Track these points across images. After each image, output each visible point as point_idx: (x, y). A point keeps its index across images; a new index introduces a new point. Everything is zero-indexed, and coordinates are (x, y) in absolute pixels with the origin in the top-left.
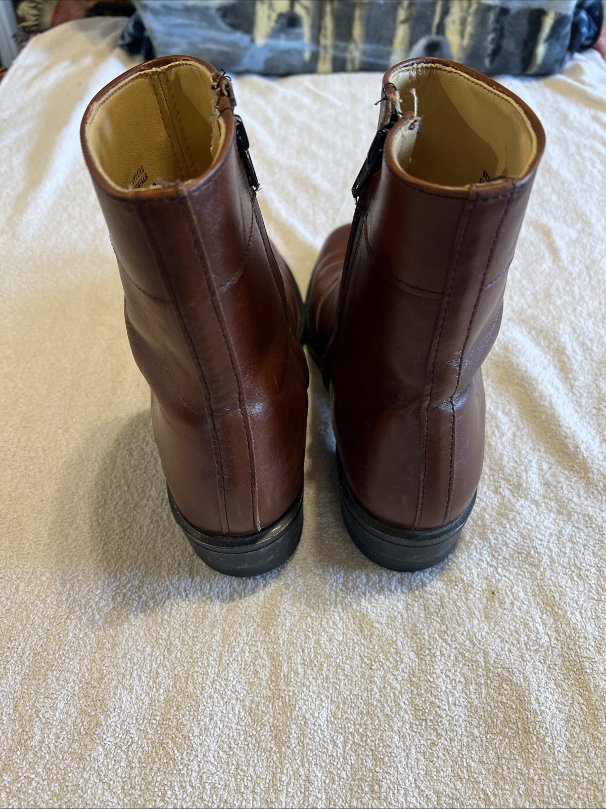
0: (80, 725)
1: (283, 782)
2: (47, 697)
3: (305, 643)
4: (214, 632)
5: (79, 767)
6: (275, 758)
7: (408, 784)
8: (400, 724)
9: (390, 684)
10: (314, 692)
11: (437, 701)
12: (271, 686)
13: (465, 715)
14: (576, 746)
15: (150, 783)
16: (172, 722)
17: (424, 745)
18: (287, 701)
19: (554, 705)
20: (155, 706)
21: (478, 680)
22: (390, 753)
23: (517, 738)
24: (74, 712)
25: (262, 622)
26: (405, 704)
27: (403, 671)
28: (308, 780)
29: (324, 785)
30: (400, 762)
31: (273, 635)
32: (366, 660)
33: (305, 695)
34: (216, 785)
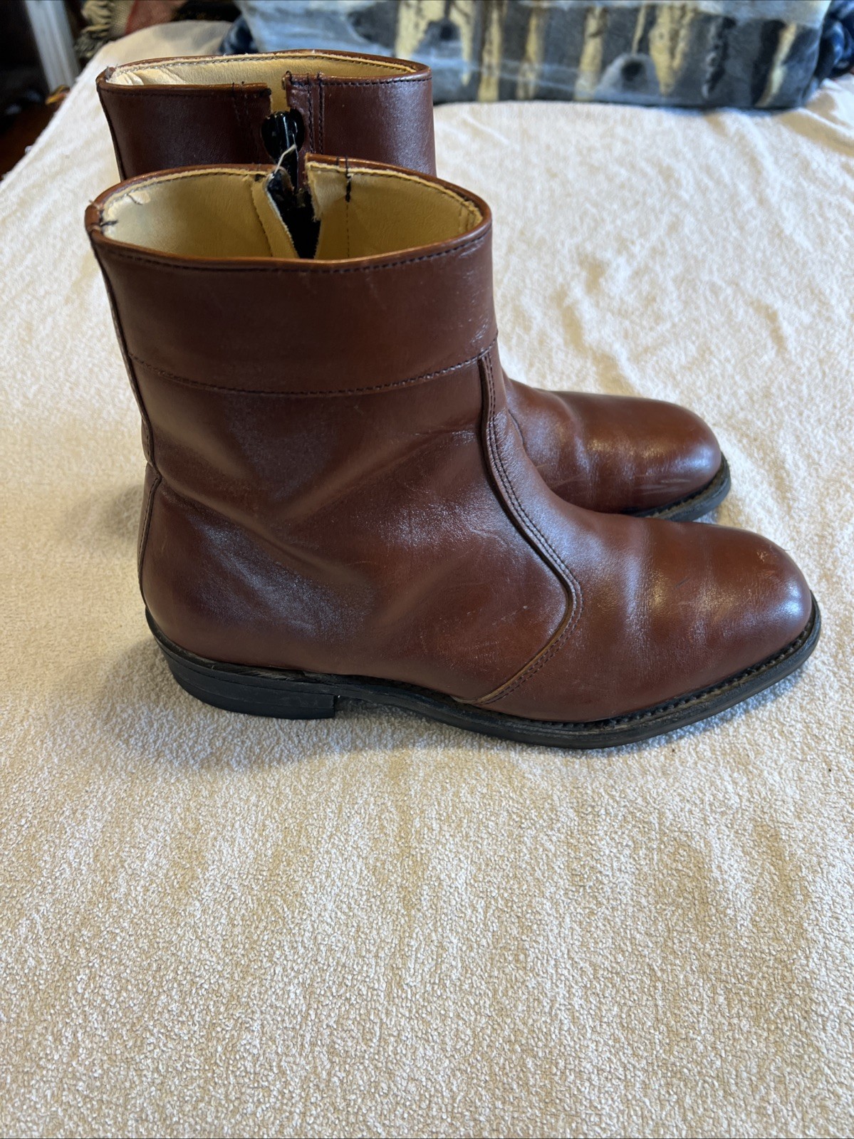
0: (173, 877)
1: (412, 946)
2: (134, 847)
3: (442, 795)
4: (333, 781)
5: (171, 923)
6: (403, 921)
7: (560, 954)
8: (553, 890)
9: (542, 845)
10: (451, 851)
11: (599, 866)
12: (400, 843)
13: (632, 882)
14: (763, 919)
15: (255, 942)
16: (281, 878)
17: (581, 914)
18: (419, 859)
19: (739, 874)
20: (261, 861)
21: (649, 844)
22: (540, 920)
23: (693, 909)
24: (165, 864)
25: (390, 772)
26: (559, 867)
27: (559, 831)
28: (441, 946)
29: (460, 952)
30: (551, 930)
31: (403, 786)
32: (514, 817)
33: (440, 854)
34: (333, 947)
